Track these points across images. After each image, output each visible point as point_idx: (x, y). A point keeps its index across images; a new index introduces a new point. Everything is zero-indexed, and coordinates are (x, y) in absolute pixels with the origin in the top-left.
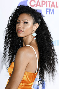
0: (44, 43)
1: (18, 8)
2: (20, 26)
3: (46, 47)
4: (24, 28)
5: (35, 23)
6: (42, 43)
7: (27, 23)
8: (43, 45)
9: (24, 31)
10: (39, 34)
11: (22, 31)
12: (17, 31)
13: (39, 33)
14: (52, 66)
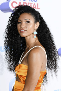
0: (46, 41)
1: (17, 9)
2: (22, 26)
3: (48, 45)
4: (26, 27)
5: (36, 21)
6: (44, 41)
7: (28, 22)
8: (45, 43)
9: (27, 30)
10: (41, 33)
11: (25, 30)
12: (19, 31)
13: (40, 31)
14: (54, 63)
